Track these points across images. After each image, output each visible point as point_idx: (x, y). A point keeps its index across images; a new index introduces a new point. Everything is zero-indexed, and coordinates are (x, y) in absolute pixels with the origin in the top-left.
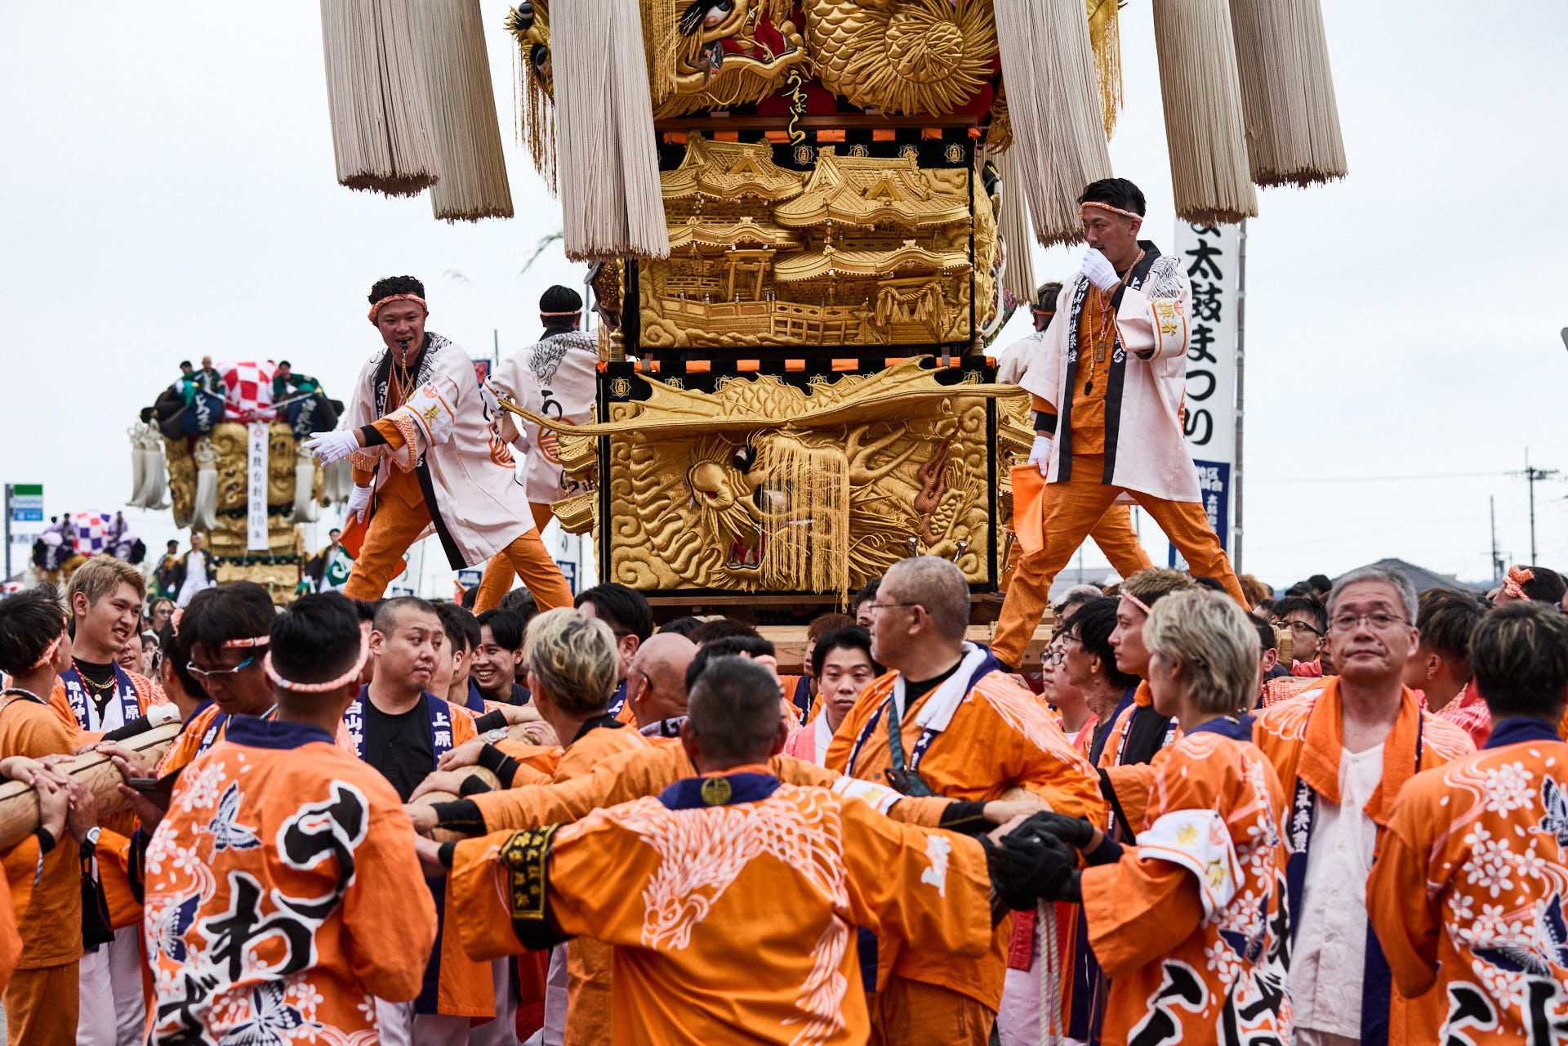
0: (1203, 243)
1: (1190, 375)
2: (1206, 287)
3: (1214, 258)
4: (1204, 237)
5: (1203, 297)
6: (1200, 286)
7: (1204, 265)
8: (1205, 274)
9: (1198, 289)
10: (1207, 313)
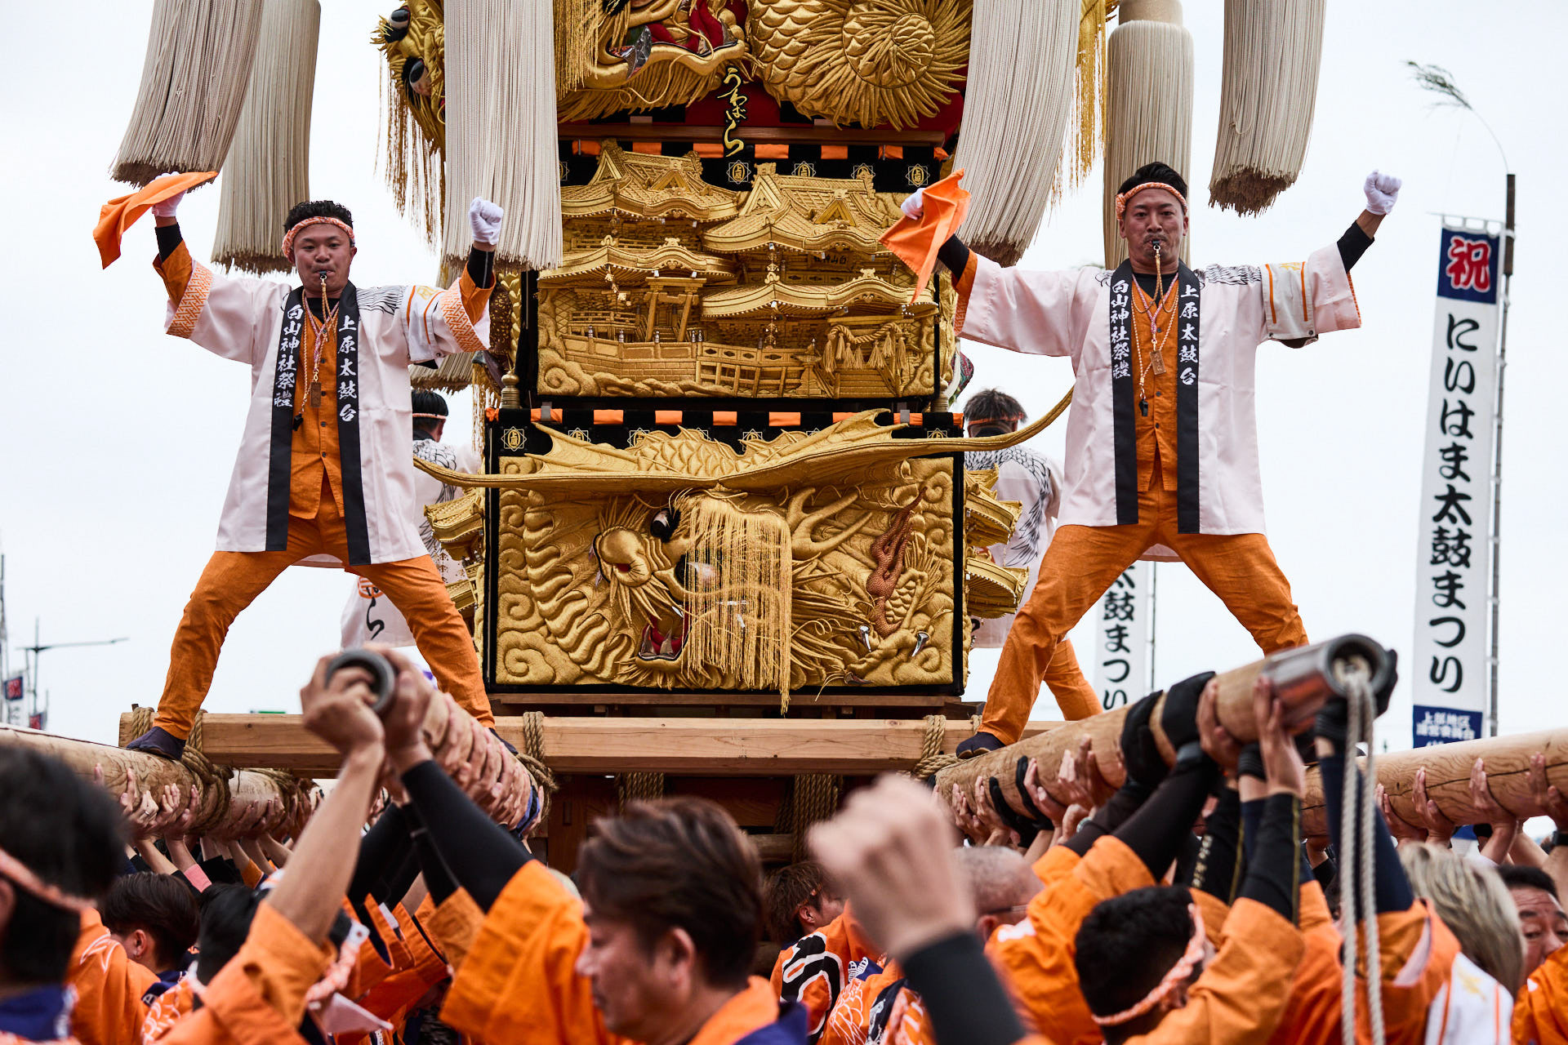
0: (1451, 488)
1: (1434, 623)
2: (1454, 533)
3: (1462, 503)
4: (1453, 482)
5: (1452, 543)
6: (1447, 531)
7: (1453, 510)
8: (1453, 520)
9: (1446, 535)
10: (1455, 559)
